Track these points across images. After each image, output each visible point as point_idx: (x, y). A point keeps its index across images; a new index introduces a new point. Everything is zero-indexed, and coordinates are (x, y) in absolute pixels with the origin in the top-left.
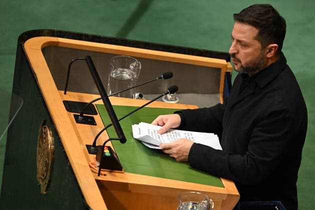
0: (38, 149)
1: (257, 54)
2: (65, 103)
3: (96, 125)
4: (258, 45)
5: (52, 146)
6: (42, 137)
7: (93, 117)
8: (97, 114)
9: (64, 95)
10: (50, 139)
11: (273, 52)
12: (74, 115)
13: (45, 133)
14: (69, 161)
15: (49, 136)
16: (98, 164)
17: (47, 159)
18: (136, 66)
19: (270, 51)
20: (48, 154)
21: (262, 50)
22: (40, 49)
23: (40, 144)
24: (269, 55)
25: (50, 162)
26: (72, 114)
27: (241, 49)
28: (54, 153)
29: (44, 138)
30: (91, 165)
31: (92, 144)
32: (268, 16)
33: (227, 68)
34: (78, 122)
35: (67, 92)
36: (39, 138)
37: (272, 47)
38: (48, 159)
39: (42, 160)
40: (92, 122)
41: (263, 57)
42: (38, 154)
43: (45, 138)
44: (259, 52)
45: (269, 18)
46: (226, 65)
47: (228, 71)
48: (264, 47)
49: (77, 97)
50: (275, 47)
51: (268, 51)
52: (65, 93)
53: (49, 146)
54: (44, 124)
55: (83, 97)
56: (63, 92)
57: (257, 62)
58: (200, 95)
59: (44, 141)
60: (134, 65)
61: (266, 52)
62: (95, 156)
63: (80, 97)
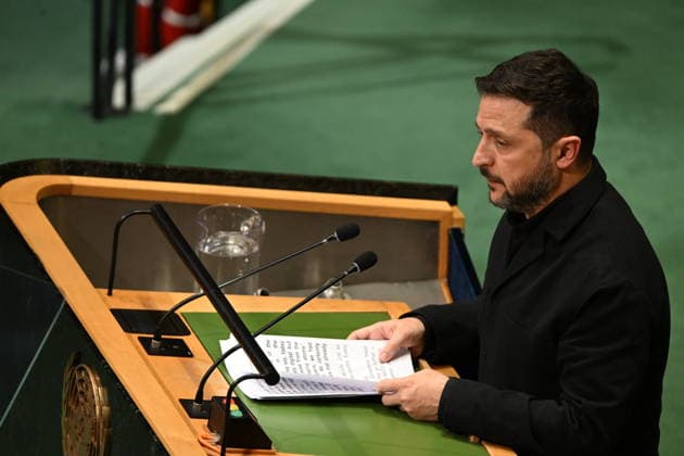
0: (64, 419)
1: (535, 161)
2: (117, 313)
3: (192, 356)
4: (533, 140)
5: (105, 408)
6: (73, 392)
7: (182, 341)
8: (189, 333)
9: (109, 298)
10: (98, 391)
11: (570, 154)
12: (140, 338)
13: (82, 381)
14: (154, 433)
15: (94, 387)
16: (217, 438)
17: (93, 439)
18: (254, 227)
19: (563, 154)
20: (95, 425)
21: (543, 151)
22: (35, 202)
23: (68, 408)
24: (563, 163)
25: (102, 444)
26: (135, 336)
27: (498, 154)
28: (110, 422)
29: (79, 394)
30: (202, 441)
31: (194, 398)
32: (551, 74)
33: (452, 220)
34: (150, 352)
35: (114, 291)
36: (64, 396)
37: (568, 143)
38: (97, 439)
39: (78, 444)
40: (184, 351)
41: (549, 169)
42: (64, 432)
43: (82, 393)
44: (539, 155)
45: (555, 77)
46: (451, 213)
47: (456, 226)
48: (548, 144)
49: (138, 301)
50: (574, 142)
51: (559, 152)
52: (110, 294)
53: (97, 408)
54: (76, 362)
55: (149, 298)
56: (106, 291)
57: (537, 181)
58: (396, 285)
59: (81, 399)
60: (251, 223)
61: (553, 158)
62: (206, 422)
63: (144, 301)
